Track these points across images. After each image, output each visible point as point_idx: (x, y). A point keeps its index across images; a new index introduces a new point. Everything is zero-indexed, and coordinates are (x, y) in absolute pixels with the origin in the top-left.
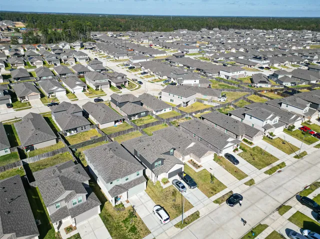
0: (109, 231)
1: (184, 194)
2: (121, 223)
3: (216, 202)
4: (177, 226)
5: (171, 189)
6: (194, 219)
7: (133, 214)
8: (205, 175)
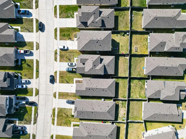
0: (69, 28)
1: (67, 63)
2: (69, 33)
3: (56, 72)
4: (56, 50)
5: (72, 60)
6: (55, 58)
7: (70, 39)
8: (70, 80)
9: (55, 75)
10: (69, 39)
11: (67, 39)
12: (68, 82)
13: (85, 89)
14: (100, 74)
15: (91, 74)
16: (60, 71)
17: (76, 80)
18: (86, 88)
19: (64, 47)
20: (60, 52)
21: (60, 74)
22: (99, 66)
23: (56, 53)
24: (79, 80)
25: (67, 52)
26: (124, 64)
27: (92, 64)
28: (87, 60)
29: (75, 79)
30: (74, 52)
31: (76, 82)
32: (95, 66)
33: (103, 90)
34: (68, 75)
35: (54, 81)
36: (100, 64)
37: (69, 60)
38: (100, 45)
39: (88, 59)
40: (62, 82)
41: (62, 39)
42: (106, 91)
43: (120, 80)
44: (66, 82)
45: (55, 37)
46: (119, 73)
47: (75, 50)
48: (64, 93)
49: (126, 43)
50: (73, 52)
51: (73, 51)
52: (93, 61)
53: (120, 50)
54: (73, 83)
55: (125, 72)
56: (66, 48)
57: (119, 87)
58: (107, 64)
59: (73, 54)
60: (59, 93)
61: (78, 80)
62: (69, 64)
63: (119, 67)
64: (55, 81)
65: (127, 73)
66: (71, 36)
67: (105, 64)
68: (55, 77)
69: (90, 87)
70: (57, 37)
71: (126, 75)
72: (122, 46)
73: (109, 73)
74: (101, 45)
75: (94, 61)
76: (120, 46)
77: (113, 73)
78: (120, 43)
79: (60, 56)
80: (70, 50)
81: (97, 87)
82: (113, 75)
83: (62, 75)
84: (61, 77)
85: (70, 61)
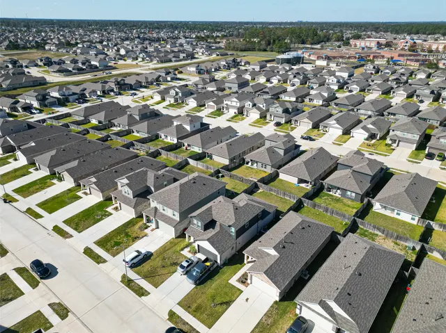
3: (172, 315)
4: (124, 277)
7: (136, 238)
9: (175, 322)
10: (133, 241)
11: (131, 243)
16: (179, 303)
17: (239, 281)
23: (129, 282)
25: (154, 259)
29: (233, 281)
31: (243, 283)
37: (175, 264)
50: (165, 249)
66: (134, 234)
79: (145, 277)
80: (157, 251)
83: (194, 306)
84: (196, 311)
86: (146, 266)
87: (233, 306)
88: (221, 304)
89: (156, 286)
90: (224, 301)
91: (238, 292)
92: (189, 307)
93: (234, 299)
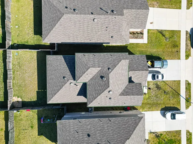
1: (166, 78)
3: (188, 56)
4: (187, 107)
6: (190, 90)
7: (158, 136)
8: (156, 38)
9: (190, 50)
10: (161, 134)
11: (165, 133)
12: (161, 32)
13: (125, 11)
14: (86, 54)
15: (112, 54)
16: (179, 59)
17: (142, 38)
18: (122, 14)
19: (173, 117)
20: (179, 103)
21: (178, 52)
22: (91, 76)
23: (188, 100)
24: (136, 40)
25: (164, 104)
26: (24, 81)
27: (111, 81)
28: (125, 93)
29: (145, 40)
30: (148, 106)
31: (142, 33)
32: (102, 77)
33: (74, 10)
34: (160, 50)
35: (190, 35)
36: (86, 81)
37: (158, 87)
38: (89, 135)
39: (122, 94)
40: (175, 34)
41: (175, 134)
42: (66, 7)
43: (31, 42)
44: (164, 33)
45: (191, 137)
46: (36, 58)
47: (145, 109)
48: (169, 8)
49: (21, 136)
50: (151, 106)
51: (150, 108)
52: (108, 89)
53: (36, 116)
54: (148, 32)
55: (19, 63)
56: (169, 115)
57: (33, 23)
58: (69, 83)
59: (149, 101)
60: (180, 8)
61: (136, 38)
62: (160, 76)
63: (36, 74)
64: (188, 35)
65: (14, 58)
66: (155, 142)
67: (72, 81)
68: (189, 45)
69: (110, 17)
70: (187, 137)
71: (16, 54)
72: (32, 127)
73: (60, 58)
74: (86, 138)
75: (106, 92)
76: (37, 126)
77: (50, 58)
78: (37, 134)
79: (179, 94)
80: (157, 110)
81: (92, 16)
82: (49, 53)
83: (175, 49)
84: (176, 45)
85: (157, 85)
86: (171, 103)
87: (160, 28)
88: (164, 36)
89: (179, 82)
90: (161, 35)
91: (150, 32)
92: (177, 52)
93: (156, 31)
